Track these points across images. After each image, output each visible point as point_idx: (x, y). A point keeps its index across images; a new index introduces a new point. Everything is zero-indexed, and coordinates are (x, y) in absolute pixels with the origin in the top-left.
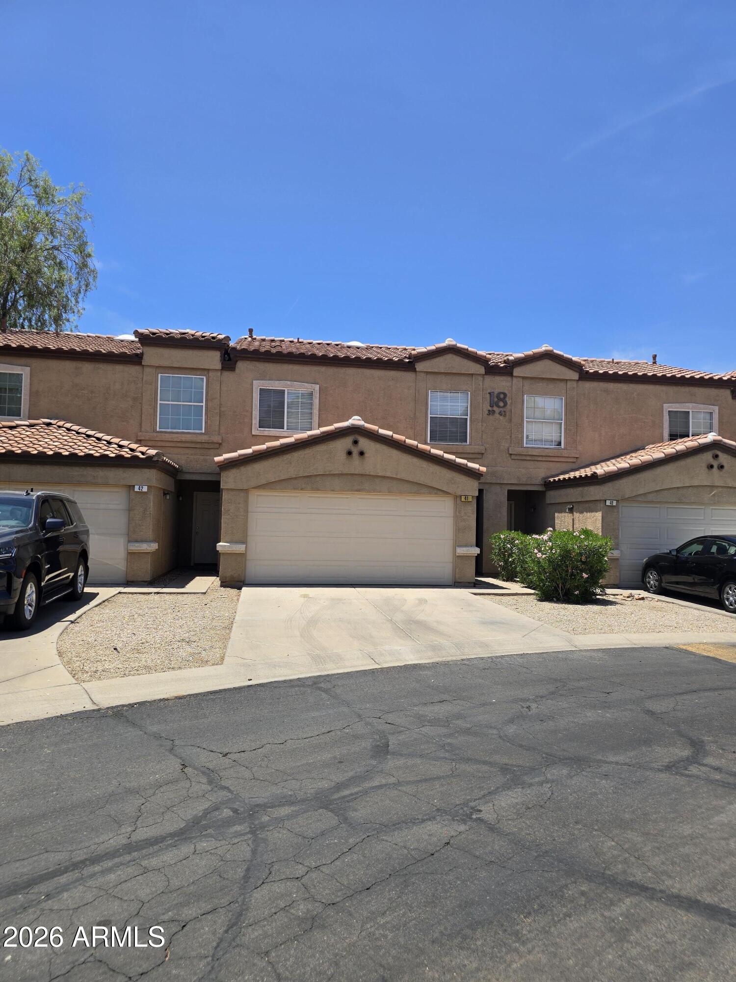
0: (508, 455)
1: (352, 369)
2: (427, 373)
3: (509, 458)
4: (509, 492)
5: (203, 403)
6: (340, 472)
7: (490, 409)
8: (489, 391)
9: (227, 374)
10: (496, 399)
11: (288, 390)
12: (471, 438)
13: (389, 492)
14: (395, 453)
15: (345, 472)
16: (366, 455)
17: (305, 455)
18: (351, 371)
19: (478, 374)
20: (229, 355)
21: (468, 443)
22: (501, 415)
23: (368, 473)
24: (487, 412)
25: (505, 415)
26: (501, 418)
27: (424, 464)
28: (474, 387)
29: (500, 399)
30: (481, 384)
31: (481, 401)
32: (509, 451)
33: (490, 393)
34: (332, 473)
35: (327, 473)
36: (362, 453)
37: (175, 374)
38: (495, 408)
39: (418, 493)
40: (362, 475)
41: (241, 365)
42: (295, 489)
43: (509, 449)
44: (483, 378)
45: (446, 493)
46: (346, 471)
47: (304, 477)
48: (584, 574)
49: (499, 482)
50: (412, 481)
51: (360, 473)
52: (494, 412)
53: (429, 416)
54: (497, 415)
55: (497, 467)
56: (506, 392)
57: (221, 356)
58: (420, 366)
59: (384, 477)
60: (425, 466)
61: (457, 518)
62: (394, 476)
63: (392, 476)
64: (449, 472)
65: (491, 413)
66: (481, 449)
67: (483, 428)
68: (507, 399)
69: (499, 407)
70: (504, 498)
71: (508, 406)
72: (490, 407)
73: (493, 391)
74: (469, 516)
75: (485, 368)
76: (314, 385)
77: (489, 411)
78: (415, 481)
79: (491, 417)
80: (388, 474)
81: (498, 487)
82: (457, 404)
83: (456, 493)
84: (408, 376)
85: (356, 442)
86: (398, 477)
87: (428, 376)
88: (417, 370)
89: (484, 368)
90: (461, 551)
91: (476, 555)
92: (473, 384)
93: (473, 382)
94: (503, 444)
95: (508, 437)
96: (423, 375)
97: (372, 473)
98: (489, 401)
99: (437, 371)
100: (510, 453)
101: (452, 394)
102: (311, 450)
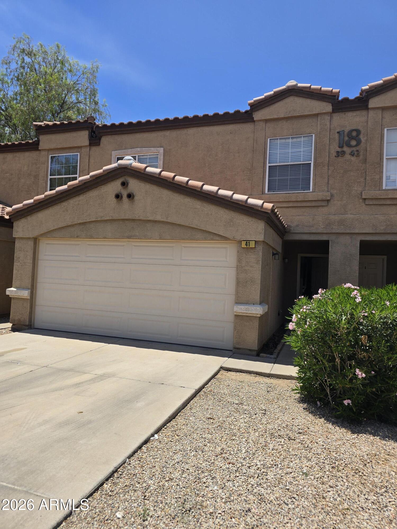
0: (361, 201)
1: (192, 129)
2: (266, 121)
3: (363, 204)
4: (362, 242)
5: (77, 174)
6: (111, 218)
7: (339, 150)
8: (338, 130)
9: (95, 149)
10: (346, 138)
11: (138, 156)
12: (315, 184)
13: (160, 239)
14: (166, 193)
15: (115, 218)
16: (136, 198)
17: (79, 201)
18: (192, 131)
19: (325, 113)
20: (94, 132)
21: (311, 190)
22: (353, 155)
23: (137, 218)
24: (335, 154)
25: (358, 156)
26: (353, 159)
27: (197, 204)
28: (319, 128)
29: (351, 138)
30: (328, 123)
31: (328, 142)
32: (362, 196)
33: (338, 132)
34: (103, 219)
35: (99, 219)
36: (130, 196)
37: (60, 154)
38: (345, 149)
39: (192, 239)
40: (133, 220)
41: (105, 140)
42: (72, 237)
43: (362, 193)
44: (331, 117)
45: (225, 238)
46: (116, 216)
47: (80, 224)
48: (357, 370)
49: (348, 231)
50: (184, 224)
51: (130, 217)
52: (343, 153)
53: (268, 165)
54: (348, 157)
55: (348, 214)
56: (359, 128)
57: (89, 135)
58: (257, 116)
59: (155, 222)
60: (199, 207)
61: (240, 269)
62: (165, 220)
63: (162, 220)
64: (227, 211)
65: (340, 154)
66: (327, 195)
67: (330, 172)
68: (361, 137)
69: (349, 146)
70: (356, 250)
71: (362, 144)
72: (339, 147)
73: (342, 129)
74: (251, 267)
75: (332, 106)
76: (158, 149)
77: (338, 152)
78: (187, 224)
79: (340, 159)
80: (159, 218)
81: (348, 237)
82: (298, 150)
83: (235, 237)
84: (247, 128)
85: (124, 184)
86: (169, 221)
87: (268, 125)
88: (255, 119)
89: (331, 104)
90: (241, 309)
91: (259, 316)
92: (319, 125)
93: (319, 123)
94: (356, 189)
95: (362, 180)
96: (262, 124)
97: (141, 218)
98: (337, 141)
99: (276, 117)
100: (364, 197)
101: (295, 140)
102: (85, 196)
